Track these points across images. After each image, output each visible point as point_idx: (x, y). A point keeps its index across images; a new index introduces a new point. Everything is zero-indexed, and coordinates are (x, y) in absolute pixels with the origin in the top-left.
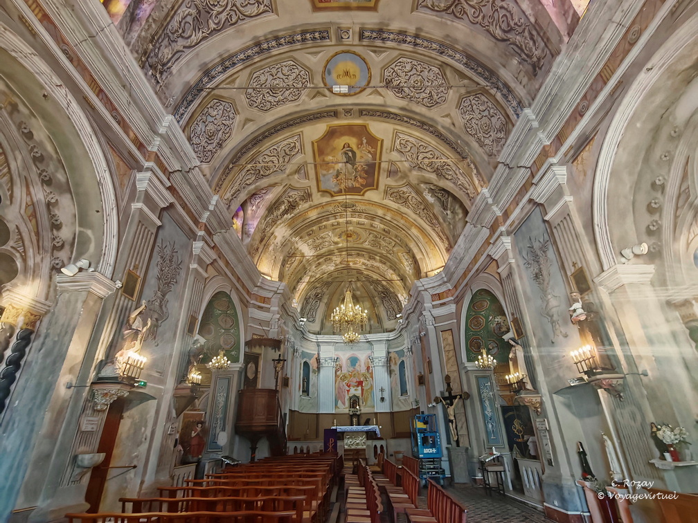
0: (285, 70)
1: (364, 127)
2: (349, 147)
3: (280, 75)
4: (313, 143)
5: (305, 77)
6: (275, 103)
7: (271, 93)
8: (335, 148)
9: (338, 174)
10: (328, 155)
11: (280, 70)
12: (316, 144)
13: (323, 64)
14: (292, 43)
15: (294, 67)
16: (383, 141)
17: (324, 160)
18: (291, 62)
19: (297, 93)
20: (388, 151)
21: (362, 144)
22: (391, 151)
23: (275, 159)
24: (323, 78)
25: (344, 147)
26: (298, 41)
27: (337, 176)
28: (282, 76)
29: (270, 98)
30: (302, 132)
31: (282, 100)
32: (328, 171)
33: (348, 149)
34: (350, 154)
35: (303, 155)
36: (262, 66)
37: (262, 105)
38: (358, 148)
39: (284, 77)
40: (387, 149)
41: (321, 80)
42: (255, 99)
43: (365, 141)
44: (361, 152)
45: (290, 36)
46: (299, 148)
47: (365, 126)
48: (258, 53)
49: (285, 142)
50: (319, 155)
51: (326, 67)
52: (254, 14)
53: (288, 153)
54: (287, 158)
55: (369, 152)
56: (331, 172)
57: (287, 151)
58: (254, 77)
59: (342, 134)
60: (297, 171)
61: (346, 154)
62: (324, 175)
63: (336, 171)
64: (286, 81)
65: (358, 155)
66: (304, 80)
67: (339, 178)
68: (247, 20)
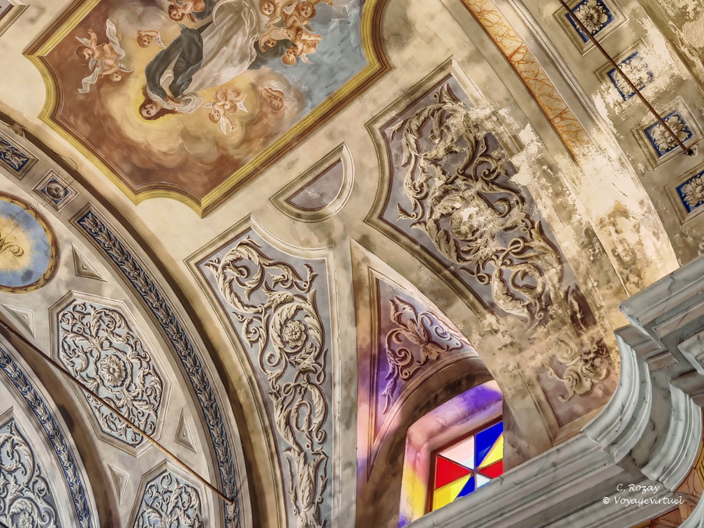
0: (79, 363)
1: (56, 117)
2: (149, 101)
3: (91, 371)
4: (206, 212)
5: (69, 316)
6: (145, 364)
7: (127, 382)
8: (186, 135)
9: (267, 53)
10: (218, 143)
11: (84, 374)
12: (206, 201)
13: (24, 295)
14: (25, 377)
15: (66, 347)
16: (30, 51)
17: (246, 140)
18: (61, 356)
19: (106, 319)
20: (32, 12)
21: (105, 80)
22: (22, 9)
23: (276, 319)
24: (47, 281)
25: (163, 112)
26: (15, 367)
27: (279, 49)
28: (92, 366)
29: (138, 380)
30: (187, 262)
31: (134, 348)
32: (278, 96)
33: (156, 98)
34: (166, 78)
35: (253, 220)
36: (90, 417)
37: (152, 398)
38: (126, 76)
39: (92, 360)
40: (32, 21)
41: (53, 283)
42: (143, 420)
43: (89, 81)
44: (129, 59)
45: (17, 386)
46: (234, 246)
47: (53, 117)
48: (62, 438)
49: (227, 299)
50: (237, 165)
51: (25, 288)
52: (27, 449)
53: (257, 277)
54: (275, 274)
55: (103, 40)
56: (275, 85)
57: (250, 284)
58: (108, 430)
59: (129, 147)
60: (312, 214)
61: (177, 92)
62: (302, 98)
63: (265, 69)
64: (95, 354)
65: (144, 57)
66: (77, 316)
67: (282, 34)
68: (38, 460)
